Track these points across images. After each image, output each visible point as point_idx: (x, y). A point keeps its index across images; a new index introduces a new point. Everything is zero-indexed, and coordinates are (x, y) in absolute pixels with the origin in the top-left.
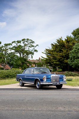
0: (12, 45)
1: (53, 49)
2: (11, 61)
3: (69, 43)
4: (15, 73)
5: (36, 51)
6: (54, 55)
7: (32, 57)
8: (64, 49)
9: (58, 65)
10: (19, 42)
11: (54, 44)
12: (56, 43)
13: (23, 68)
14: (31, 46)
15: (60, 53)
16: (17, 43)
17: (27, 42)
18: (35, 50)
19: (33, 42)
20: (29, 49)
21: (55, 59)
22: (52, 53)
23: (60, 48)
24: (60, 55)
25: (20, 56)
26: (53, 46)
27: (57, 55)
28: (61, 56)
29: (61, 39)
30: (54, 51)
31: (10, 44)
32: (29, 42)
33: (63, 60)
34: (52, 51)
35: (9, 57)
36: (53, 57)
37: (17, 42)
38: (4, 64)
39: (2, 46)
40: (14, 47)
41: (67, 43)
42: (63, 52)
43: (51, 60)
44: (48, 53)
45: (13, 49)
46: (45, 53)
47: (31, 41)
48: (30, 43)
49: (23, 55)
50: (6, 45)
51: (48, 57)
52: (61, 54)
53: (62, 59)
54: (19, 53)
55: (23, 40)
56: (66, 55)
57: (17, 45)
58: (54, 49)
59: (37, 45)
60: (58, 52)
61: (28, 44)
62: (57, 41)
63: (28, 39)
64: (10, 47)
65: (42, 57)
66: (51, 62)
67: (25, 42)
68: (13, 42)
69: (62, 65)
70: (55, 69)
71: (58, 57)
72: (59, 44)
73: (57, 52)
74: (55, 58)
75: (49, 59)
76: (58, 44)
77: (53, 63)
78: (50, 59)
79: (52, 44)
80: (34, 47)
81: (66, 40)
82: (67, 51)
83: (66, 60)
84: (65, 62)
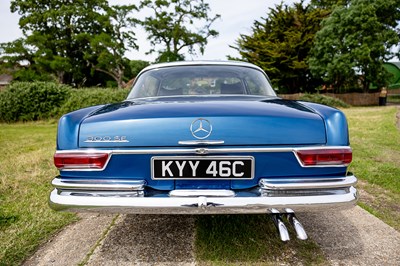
5: (213, 33)
7: (202, 50)
8: (291, 30)
9: (274, 76)
18: (210, 32)
19: (205, 7)
24: (281, 47)
25: (166, 48)
49: (176, 43)
52: (284, 44)
53: (285, 59)
54: (165, 41)
56: (300, 46)
59: (218, 16)
80: (210, 22)
82: (303, 36)
83: (299, 62)
84: (294, 68)
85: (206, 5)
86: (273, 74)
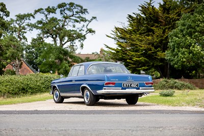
0: (34, 17)
1: (131, 28)
2: (36, 58)
3: (168, 13)
4: (43, 83)
5: (91, 31)
6: (133, 41)
7: (82, 46)
8: (157, 27)
9: (143, 64)
10: (50, 10)
11: (135, 16)
12: (139, 12)
13: (62, 71)
14: (78, 20)
15: (148, 35)
16: (46, 13)
17: (69, 10)
18: (88, 30)
19: (84, 11)
20: (74, 26)
21: (137, 51)
22: (128, 36)
23: (147, 24)
24: (148, 40)
25: (53, 43)
26: (133, 20)
27: (141, 41)
28: (149, 44)
29: (149, 4)
30: (134, 31)
31: (29, 16)
32: (75, 10)
33: (155, 52)
34: (130, 32)
35: (33, 47)
36: (132, 45)
37: (47, 10)
38: (17, 62)
39: (12, 20)
40: (40, 22)
41: (164, 13)
42: (154, 33)
43: (126, 54)
44: (121, 38)
45: (37, 27)
46: (113, 36)
47: (79, 8)
48: (77, 12)
49: (61, 40)
50: (21, 17)
51: (120, 46)
52: (150, 38)
53: (151, 50)
54: (52, 37)
55: (60, 6)
56: (162, 40)
57: (47, 18)
58: (135, 28)
59: (95, 18)
60: (143, 33)
61: (72, 16)
62: (140, 8)
63: (72, 4)
64: (30, 22)
65: (108, 47)
66: (127, 57)
67: (66, 11)
68: (36, 12)
71: (144, 46)
72: (145, 15)
73: (140, 34)
74: (135, 49)
75: (121, 50)
76: (143, 15)
77: (131, 59)
78: (124, 51)
79: (130, 16)
80: (87, 22)
81: (161, 6)
82: (164, 32)
83: (162, 53)
84: (159, 57)
85: (85, 10)
86: (143, 62)
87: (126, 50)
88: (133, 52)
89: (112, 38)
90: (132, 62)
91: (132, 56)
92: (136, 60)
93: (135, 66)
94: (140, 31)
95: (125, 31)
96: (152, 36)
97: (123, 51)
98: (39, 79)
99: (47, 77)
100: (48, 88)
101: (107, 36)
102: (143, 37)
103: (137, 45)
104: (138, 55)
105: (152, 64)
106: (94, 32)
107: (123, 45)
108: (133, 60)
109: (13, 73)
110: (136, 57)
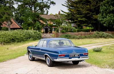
4: (24, 36)
5: (53, 3)
6: (78, 8)
7: (47, 12)
13: (36, 28)
15: (87, 5)
18: (51, 2)
21: (80, 15)
22: (75, 5)
24: (87, 8)
27: (83, 8)
30: (79, 2)
34: (76, 3)
35: (19, 10)
36: (77, 10)
38: (9, 22)
43: (74, 16)
44: (71, 6)
46: (66, 5)
49: (35, 9)
51: (70, 11)
53: (89, 14)
54: (30, 7)
56: (96, 8)
60: (84, 4)
65: (63, 11)
66: (75, 18)
69: (90, 22)
70: (80, 27)
71: (84, 12)
73: (83, 4)
74: (80, 13)
75: (71, 13)
77: (77, 19)
82: (97, 3)
83: (96, 15)
84: (94, 18)
86: (84, 21)
87: (74, 14)
88: (78, 15)
89: (66, 6)
90: (78, 21)
91: (78, 17)
92: (80, 20)
93: (79, 23)
94: (82, 2)
95: (73, 2)
96: (90, 5)
97: (72, 14)
98: (22, 33)
99: (27, 32)
100: (27, 38)
101: (63, 5)
102: (84, 6)
103: (81, 10)
104: (81, 17)
105: (89, 22)
106: (55, 3)
107: (72, 11)
108: (78, 20)
109: (7, 29)
110: (80, 18)
